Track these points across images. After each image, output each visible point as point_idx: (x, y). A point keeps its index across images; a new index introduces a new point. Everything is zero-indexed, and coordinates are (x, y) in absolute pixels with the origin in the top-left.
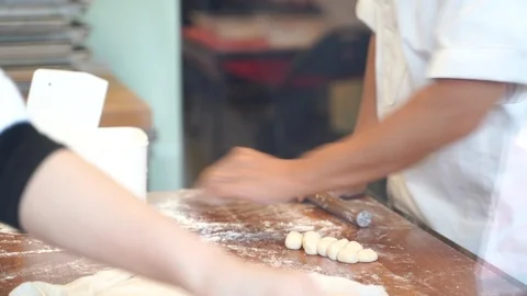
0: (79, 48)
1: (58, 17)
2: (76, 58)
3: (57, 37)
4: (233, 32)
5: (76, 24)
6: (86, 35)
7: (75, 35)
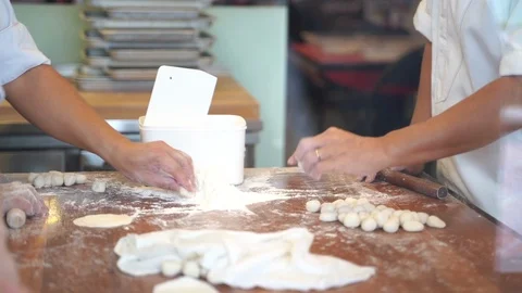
0: (204, 54)
1: (191, 29)
2: (203, 61)
3: (188, 45)
4: (334, 48)
5: (203, 35)
6: (211, 44)
7: (202, 44)
